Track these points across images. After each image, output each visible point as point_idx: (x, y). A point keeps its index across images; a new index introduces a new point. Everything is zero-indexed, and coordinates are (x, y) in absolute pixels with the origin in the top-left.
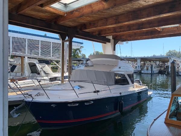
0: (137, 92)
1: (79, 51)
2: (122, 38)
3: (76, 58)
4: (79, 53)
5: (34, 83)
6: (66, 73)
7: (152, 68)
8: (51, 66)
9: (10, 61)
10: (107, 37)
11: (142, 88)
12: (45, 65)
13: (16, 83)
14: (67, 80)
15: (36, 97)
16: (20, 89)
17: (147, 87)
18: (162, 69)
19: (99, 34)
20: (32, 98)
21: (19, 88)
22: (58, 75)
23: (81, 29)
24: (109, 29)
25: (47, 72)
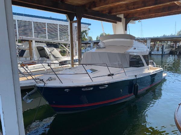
0: (152, 74)
1: (86, 33)
2: (135, 16)
3: (83, 41)
4: (86, 36)
5: (44, 67)
6: (76, 57)
7: (162, 48)
8: (60, 50)
9: (18, 46)
10: (117, 16)
11: (157, 70)
12: (54, 49)
13: (26, 67)
14: (78, 63)
15: (48, 82)
16: (30, 74)
17: (161, 68)
18: (174, 49)
19: (110, 12)
20: (44, 83)
21: (29, 72)
22: (67, 58)
23: (90, 8)
24: (121, 6)
25: (56, 56)
